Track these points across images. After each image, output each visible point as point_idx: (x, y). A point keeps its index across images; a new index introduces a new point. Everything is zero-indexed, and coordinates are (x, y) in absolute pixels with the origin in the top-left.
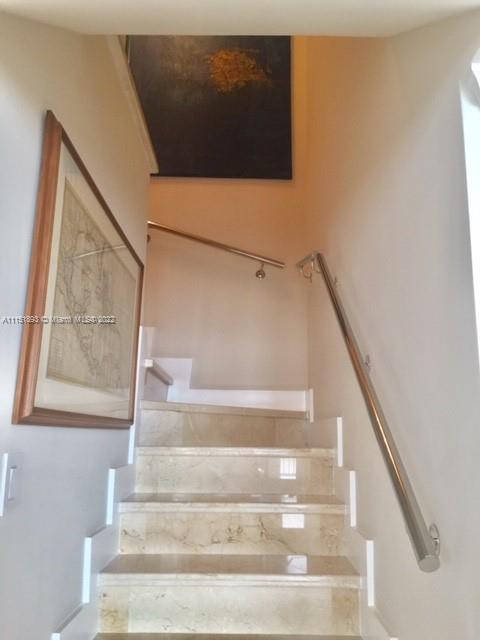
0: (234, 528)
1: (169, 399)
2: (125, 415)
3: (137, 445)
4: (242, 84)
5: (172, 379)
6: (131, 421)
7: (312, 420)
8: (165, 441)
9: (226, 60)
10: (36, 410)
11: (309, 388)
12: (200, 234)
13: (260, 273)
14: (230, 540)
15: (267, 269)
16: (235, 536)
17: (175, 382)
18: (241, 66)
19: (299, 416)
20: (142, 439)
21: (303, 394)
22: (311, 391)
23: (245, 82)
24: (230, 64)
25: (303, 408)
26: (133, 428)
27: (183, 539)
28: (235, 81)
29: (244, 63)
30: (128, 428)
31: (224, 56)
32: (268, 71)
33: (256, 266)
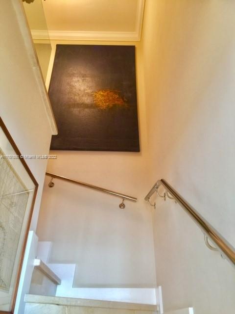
2: (6, 308)
4: (111, 105)
5: (60, 280)
7: (162, 312)
9: (103, 95)
11: (158, 286)
13: (122, 206)
15: (126, 203)
17: (63, 282)
18: (111, 98)
19: (152, 308)
21: (154, 290)
22: (160, 287)
23: (113, 105)
24: (105, 97)
25: (154, 302)
28: (107, 104)
29: (112, 96)
31: (102, 93)
32: (125, 100)
33: (119, 201)
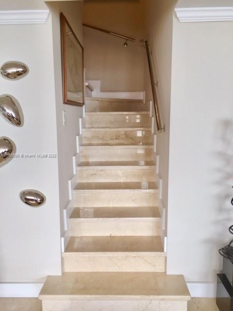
0: (117, 135)
1: (93, 96)
2: (82, 102)
3: (85, 112)
6: (84, 104)
7: (144, 103)
8: (94, 110)
10: (68, 100)
12: (100, 27)
13: (125, 44)
14: (116, 139)
15: (128, 42)
16: (118, 137)
17: (94, 90)
19: (140, 101)
20: (87, 110)
21: (142, 93)
22: (144, 92)
25: (142, 98)
26: (84, 106)
27: (102, 139)
30: (82, 106)
33: (124, 41)
